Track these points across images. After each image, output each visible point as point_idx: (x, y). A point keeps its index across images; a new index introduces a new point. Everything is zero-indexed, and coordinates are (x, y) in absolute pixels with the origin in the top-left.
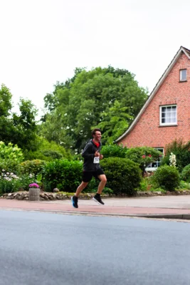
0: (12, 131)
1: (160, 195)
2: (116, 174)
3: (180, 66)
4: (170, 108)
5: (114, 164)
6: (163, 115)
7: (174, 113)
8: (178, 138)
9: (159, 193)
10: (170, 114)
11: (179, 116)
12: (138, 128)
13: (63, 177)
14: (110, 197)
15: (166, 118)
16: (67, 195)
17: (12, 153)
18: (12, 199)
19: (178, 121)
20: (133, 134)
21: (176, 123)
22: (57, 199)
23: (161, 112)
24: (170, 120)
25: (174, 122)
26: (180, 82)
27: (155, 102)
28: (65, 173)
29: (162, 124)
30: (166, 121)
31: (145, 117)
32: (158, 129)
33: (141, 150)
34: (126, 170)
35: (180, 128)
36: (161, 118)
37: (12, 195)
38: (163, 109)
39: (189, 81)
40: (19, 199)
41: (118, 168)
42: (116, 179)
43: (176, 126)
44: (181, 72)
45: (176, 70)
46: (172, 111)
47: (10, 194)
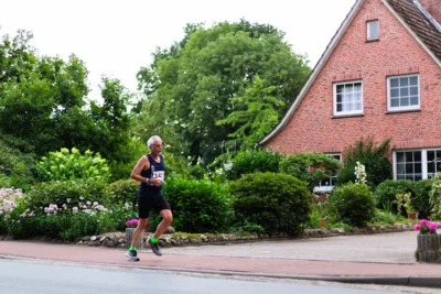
0: (91, 131)
1: (343, 234)
2: (269, 201)
3: (366, 15)
4: (350, 85)
5: (265, 184)
6: (339, 98)
7: (358, 95)
8: (365, 136)
9: (341, 230)
10: (350, 96)
11: (366, 99)
12: (298, 120)
13: (180, 208)
14: (260, 239)
15: (344, 102)
16: (189, 238)
17: (92, 167)
18: (97, 245)
19: (365, 108)
21: (361, 112)
22: (173, 244)
23: (335, 94)
24: (350, 107)
25: (359, 109)
26: (367, 42)
27: (324, 77)
28: (184, 201)
29: (337, 114)
30: (344, 108)
31: (308, 102)
32: (330, 121)
33: (305, 158)
34: (287, 195)
35: (368, 119)
36: (335, 103)
37: (98, 239)
38: (339, 88)
39: (382, 39)
40: (109, 247)
41: (271, 191)
43: (362, 116)
44: (368, 25)
45: (361, 21)
46: (354, 91)
47: (94, 238)
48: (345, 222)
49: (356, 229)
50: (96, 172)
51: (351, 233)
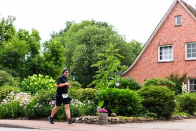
1: (186, 118)
3: (175, 13)
4: (167, 47)
6: (161, 53)
7: (170, 52)
8: (174, 72)
10: (166, 52)
11: (175, 54)
12: (140, 64)
14: (155, 120)
15: (163, 55)
16: (126, 119)
17: (50, 84)
18: (80, 123)
19: (174, 58)
20: (135, 69)
21: (172, 60)
22: (120, 122)
23: (159, 51)
24: (166, 58)
25: (170, 58)
26: (176, 26)
27: (154, 43)
28: (119, 100)
29: (160, 61)
30: (162, 58)
31: (145, 55)
32: (157, 64)
33: (157, 81)
35: (175, 63)
36: (159, 56)
37: (81, 119)
38: (161, 48)
39: (183, 25)
40: (88, 123)
42: (158, 105)
43: (173, 62)
44: (176, 18)
45: (172, 16)
46: (168, 50)
47: (78, 119)
48: (186, 112)
49: (191, 116)
50: (52, 86)
51: (189, 118)
